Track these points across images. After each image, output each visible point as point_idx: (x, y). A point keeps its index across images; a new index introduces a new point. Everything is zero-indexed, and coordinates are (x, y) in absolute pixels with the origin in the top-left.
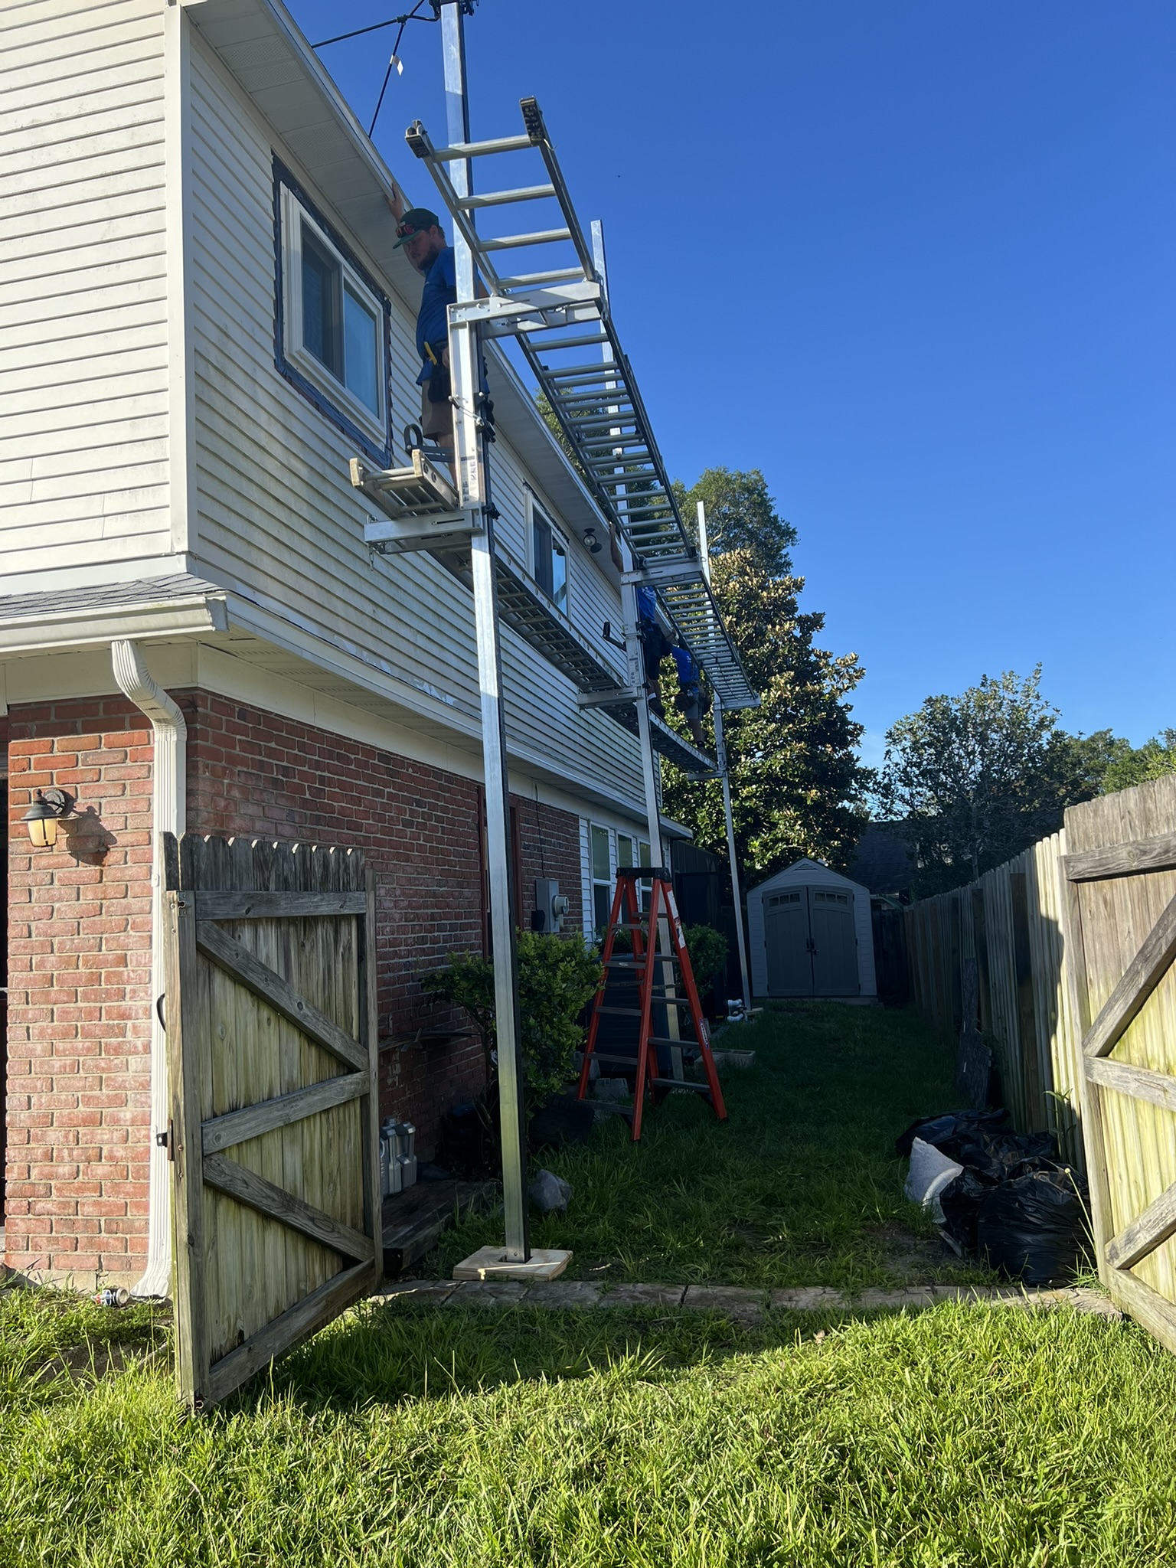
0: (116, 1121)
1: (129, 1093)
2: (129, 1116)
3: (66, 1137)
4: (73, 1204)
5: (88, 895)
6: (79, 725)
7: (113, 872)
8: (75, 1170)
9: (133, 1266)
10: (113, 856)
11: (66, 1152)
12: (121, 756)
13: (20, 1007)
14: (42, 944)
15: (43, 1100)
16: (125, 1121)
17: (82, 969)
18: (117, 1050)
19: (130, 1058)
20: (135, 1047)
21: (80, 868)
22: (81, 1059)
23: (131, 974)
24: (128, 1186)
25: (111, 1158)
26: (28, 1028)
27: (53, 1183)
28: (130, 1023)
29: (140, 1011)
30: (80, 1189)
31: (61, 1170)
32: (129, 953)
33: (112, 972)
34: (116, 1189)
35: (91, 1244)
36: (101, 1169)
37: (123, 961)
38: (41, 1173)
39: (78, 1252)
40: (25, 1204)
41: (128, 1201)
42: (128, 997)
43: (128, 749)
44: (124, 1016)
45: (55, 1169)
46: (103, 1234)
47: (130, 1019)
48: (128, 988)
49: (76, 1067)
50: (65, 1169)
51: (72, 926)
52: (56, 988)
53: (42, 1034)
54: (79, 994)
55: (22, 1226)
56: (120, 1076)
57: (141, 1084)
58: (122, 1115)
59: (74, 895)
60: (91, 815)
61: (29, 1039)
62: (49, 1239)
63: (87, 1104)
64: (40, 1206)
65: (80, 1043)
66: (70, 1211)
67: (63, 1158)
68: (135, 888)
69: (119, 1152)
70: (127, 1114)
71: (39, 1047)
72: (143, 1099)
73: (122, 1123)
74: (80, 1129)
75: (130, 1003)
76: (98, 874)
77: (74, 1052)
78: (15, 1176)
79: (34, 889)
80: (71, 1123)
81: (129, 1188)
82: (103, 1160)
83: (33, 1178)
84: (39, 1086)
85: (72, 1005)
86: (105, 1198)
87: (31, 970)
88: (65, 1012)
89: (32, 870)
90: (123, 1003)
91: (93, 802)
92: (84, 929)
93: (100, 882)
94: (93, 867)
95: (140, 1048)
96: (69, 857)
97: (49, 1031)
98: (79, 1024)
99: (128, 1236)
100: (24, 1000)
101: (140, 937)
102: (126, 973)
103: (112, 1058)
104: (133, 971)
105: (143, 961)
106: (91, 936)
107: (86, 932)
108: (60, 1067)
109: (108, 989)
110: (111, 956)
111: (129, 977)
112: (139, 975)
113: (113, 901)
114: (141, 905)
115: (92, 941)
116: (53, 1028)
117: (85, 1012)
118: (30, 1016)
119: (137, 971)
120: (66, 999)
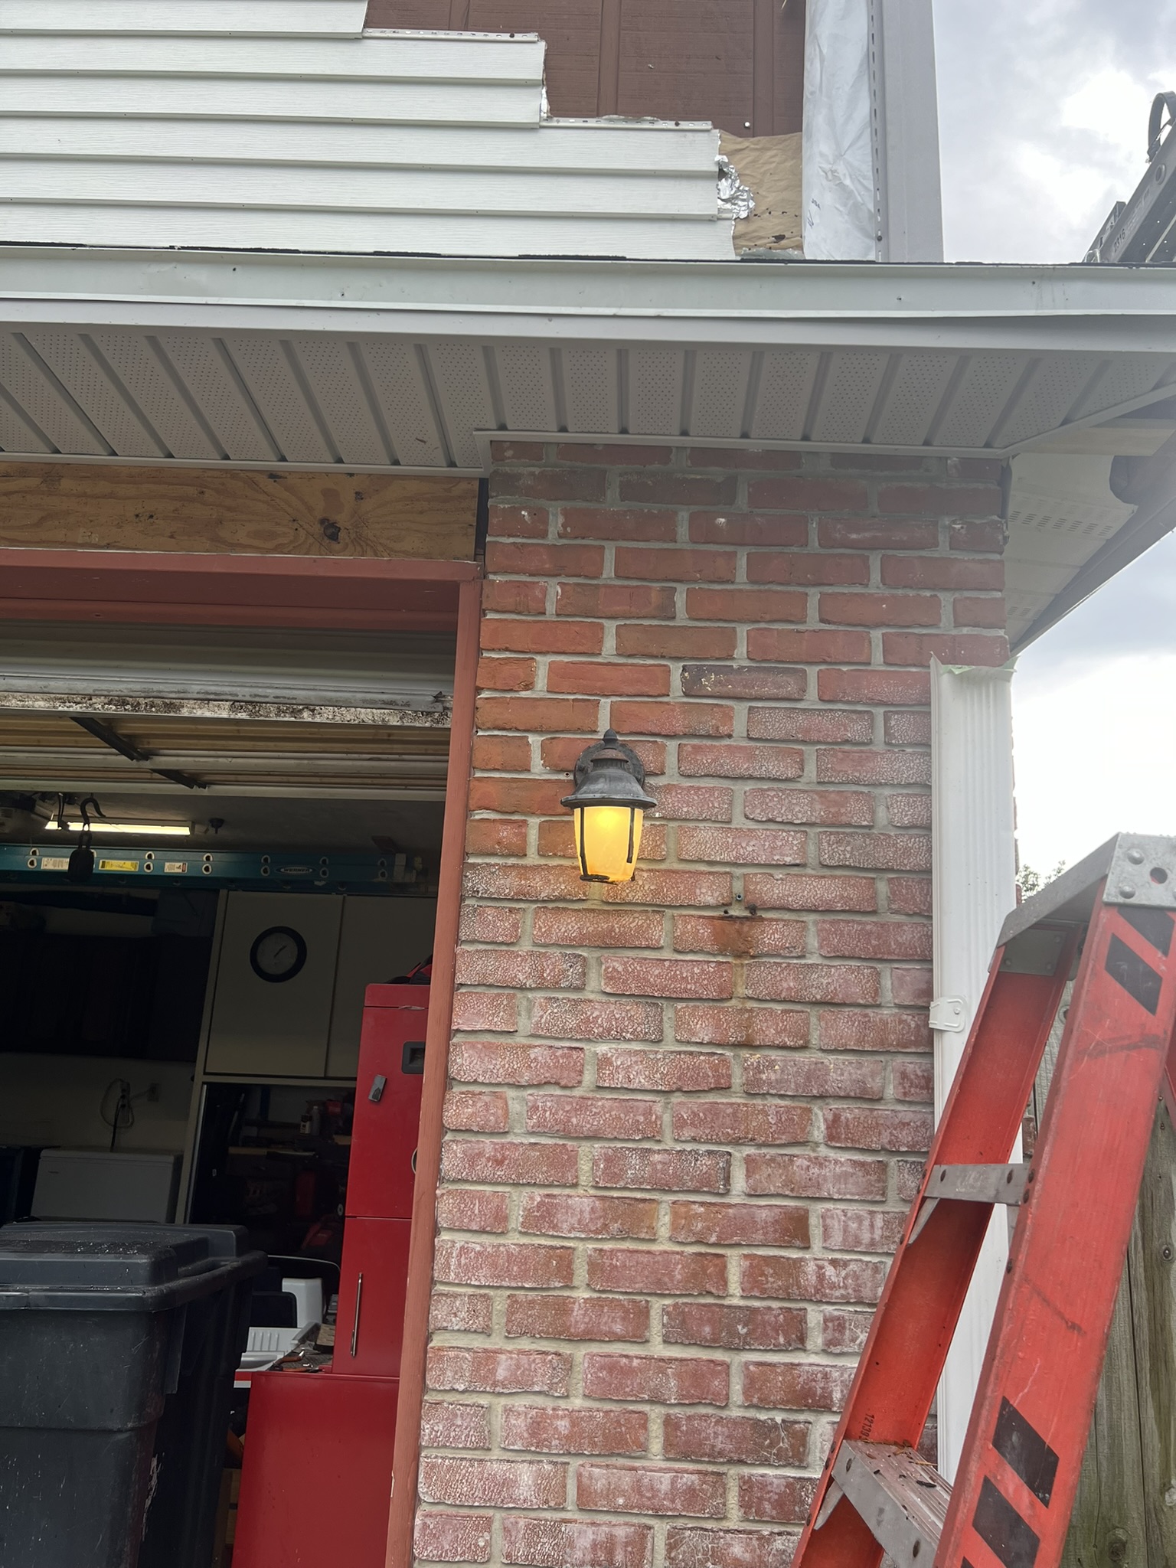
7: (766, 974)
10: (774, 932)
12: (792, 687)
13: (466, 1341)
14: (548, 1157)
17: (666, 1242)
22: (663, 1526)
23: (830, 1271)
28: (824, 1423)
32: (821, 1208)
33: (766, 1259)
37: (795, 1230)
42: (816, 1339)
43: (812, 669)
47: (826, 1410)
48: (815, 1316)
51: (645, 1114)
52: (584, 1291)
53: (536, 1431)
54: (656, 1319)
59: (651, 1029)
61: (491, 1446)
65: (659, 1470)
68: (833, 1026)
71: (526, 1477)
75: (823, 1359)
76: (727, 978)
77: (644, 1500)
79: (530, 999)
85: (633, 1349)
87: (507, 1231)
88: (612, 1367)
89: (528, 945)
93: (732, 997)
94: (709, 959)
97: (563, 1425)
98: (655, 1414)
101: (855, 1163)
102: (811, 1268)
103: (766, 1530)
104: (834, 1262)
105: (866, 1237)
106: (703, 1148)
107: (687, 1133)
108: (595, 1545)
109: (754, 1311)
110: (766, 1210)
111: (821, 1277)
112: (856, 1277)
113: (774, 1055)
114: (857, 1074)
115: (707, 1161)
116: (574, 1418)
117: (678, 1376)
118: (501, 1373)
119: (846, 1264)
120: (618, 1328)
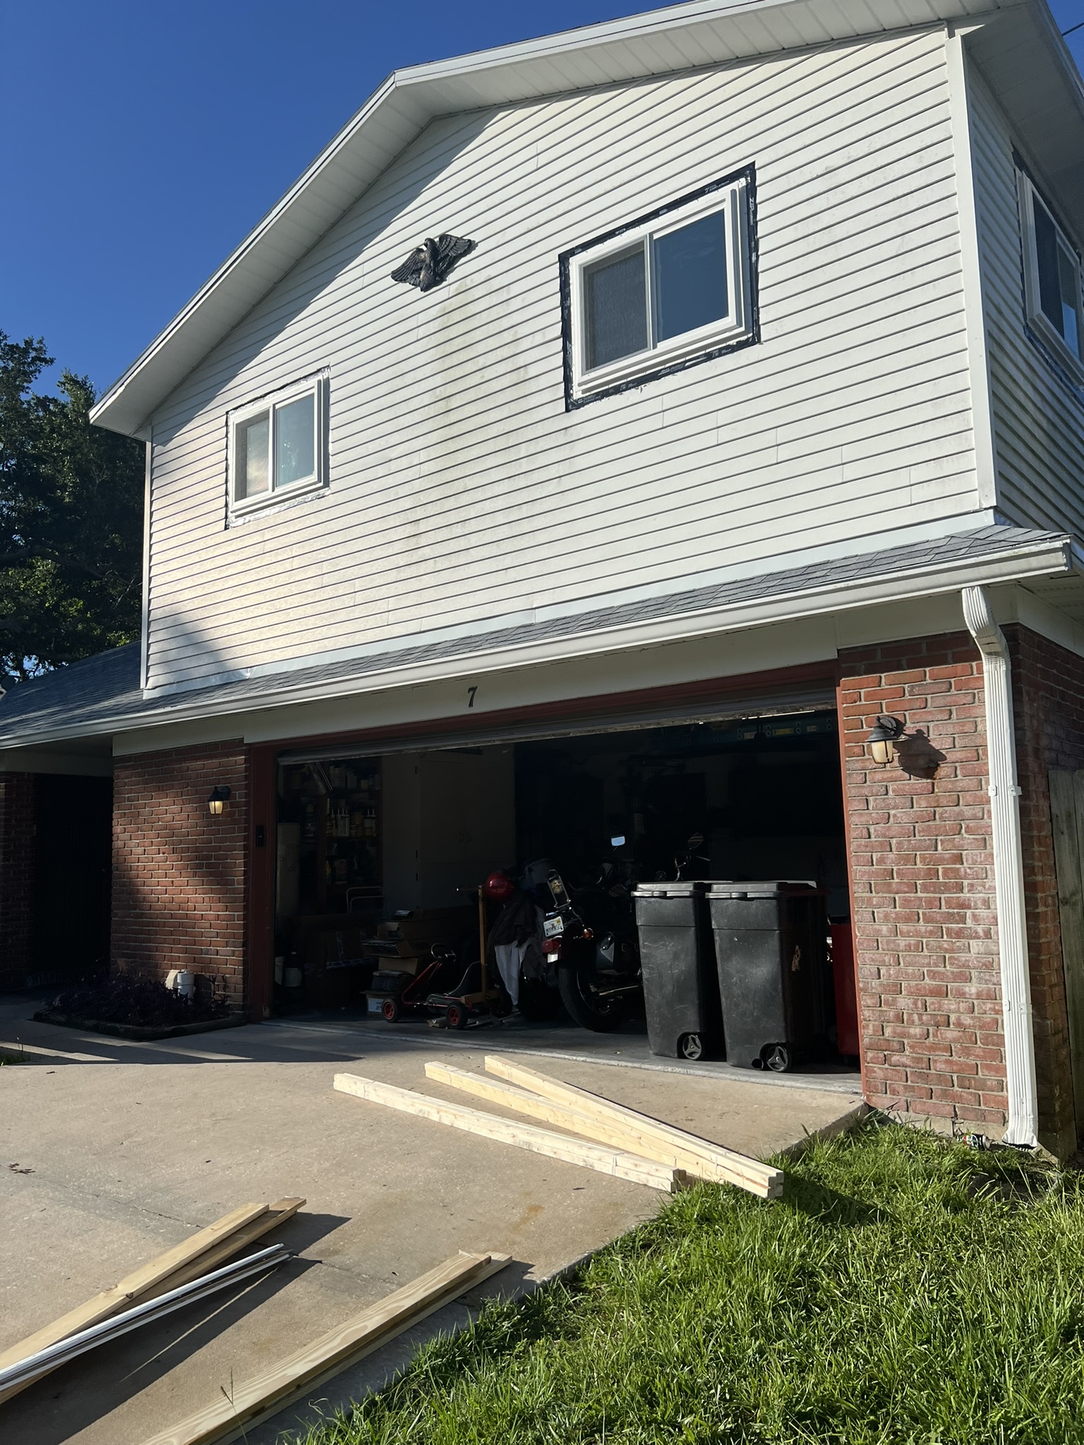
0: (961, 994)
1: (973, 971)
2: (974, 990)
3: (915, 1003)
4: (926, 1060)
5: (921, 804)
6: (904, 662)
7: (943, 784)
8: (925, 1032)
9: (988, 1118)
10: (944, 770)
11: (916, 1017)
12: (945, 687)
13: (864, 895)
14: (881, 843)
15: (892, 972)
16: (971, 995)
17: (919, 865)
18: (959, 934)
19: (971, 941)
20: (977, 933)
21: (912, 781)
22: (924, 940)
23: (968, 871)
24: (978, 1050)
25: (959, 1024)
26: (873, 912)
27: (906, 1041)
28: (969, 913)
29: (979, 903)
30: (933, 1048)
31: (912, 1031)
32: (964, 853)
33: (949, 869)
34: (966, 1052)
35: (945, 1094)
36: (950, 1034)
37: (959, 859)
38: (894, 1032)
39: (934, 1100)
40: (882, 1055)
41: (979, 1063)
42: (966, 890)
43: (952, 680)
44: (964, 905)
45: (906, 1030)
46: (956, 1088)
47: (970, 908)
48: (966, 882)
49: (919, 947)
50: (916, 1031)
51: (909, 829)
52: (896, 880)
53: (886, 918)
54: (919, 886)
55: (880, 1074)
56: (963, 957)
57: (984, 964)
58: (967, 989)
59: (909, 804)
60: (920, 736)
61: (875, 921)
62: (906, 1087)
63: (933, 978)
64: (895, 1059)
65: (922, 926)
66: (924, 1066)
67: (913, 1021)
68: (966, 798)
69: (967, 1020)
70: (972, 989)
71: (884, 929)
72: (987, 978)
73: (968, 996)
74: (927, 998)
75: (968, 895)
76: (930, 786)
77: (918, 934)
78: (871, 1032)
79: (871, 799)
80: (918, 993)
81: (979, 1052)
82: (952, 1026)
83: (886, 1035)
84: (887, 960)
85: (913, 895)
86: (955, 1058)
87: (873, 865)
88: (906, 900)
89: (868, 783)
90: (961, 895)
91: (922, 726)
92: (919, 832)
93: (933, 792)
94: (924, 781)
95: (981, 934)
96: (901, 772)
97: (893, 915)
98: (920, 911)
99: (980, 1092)
100: (868, 889)
101: (974, 839)
102: (962, 870)
103: (954, 940)
104: (969, 868)
105: (979, 860)
106: (927, 838)
107: (922, 834)
108: (905, 946)
109: (946, 883)
110: (947, 855)
111: (966, 872)
112: (976, 871)
113: (946, 808)
114: (974, 812)
115: (928, 842)
116: (896, 914)
117: (925, 901)
118: (874, 903)
119: (973, 868)
120: (906, 889)
